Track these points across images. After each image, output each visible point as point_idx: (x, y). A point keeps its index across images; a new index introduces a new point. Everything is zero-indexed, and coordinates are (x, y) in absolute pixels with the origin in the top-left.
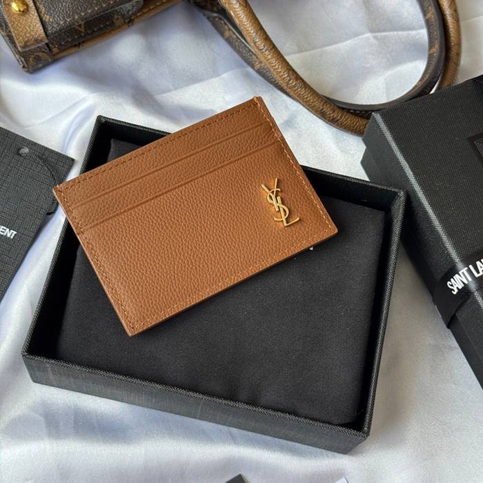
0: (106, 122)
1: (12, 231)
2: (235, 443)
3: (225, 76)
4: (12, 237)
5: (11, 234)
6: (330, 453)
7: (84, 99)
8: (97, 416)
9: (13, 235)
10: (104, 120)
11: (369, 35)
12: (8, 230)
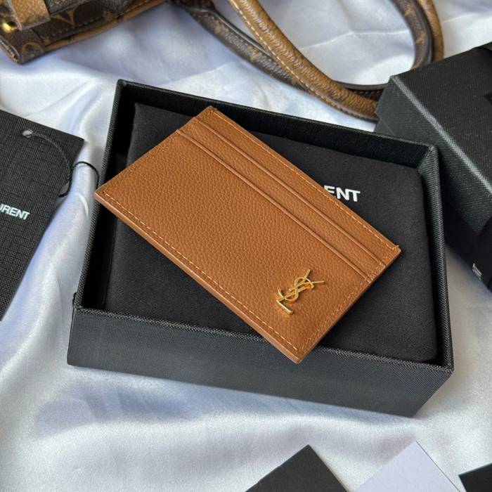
0: (127, 85)
1: (24, 212)
2: (299, 412)
3: (220, 68)
4: (25, 218)
5: (23, 215)
6: (396, 418)
7: (85, 84)
8: (144, 397)
9: (26, 216)
10: (125, 84)
11: (351, 33)
12: (19, 211)
